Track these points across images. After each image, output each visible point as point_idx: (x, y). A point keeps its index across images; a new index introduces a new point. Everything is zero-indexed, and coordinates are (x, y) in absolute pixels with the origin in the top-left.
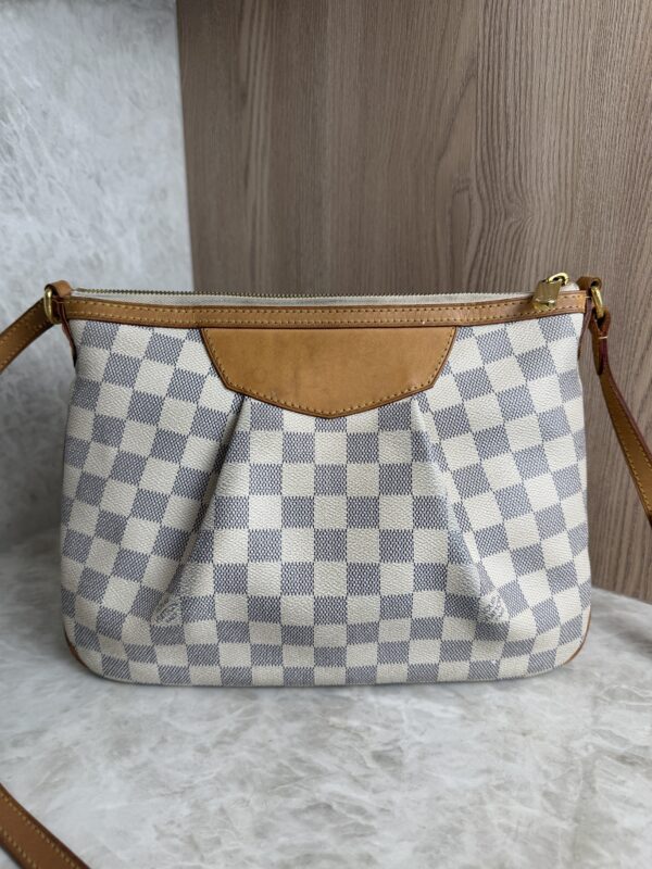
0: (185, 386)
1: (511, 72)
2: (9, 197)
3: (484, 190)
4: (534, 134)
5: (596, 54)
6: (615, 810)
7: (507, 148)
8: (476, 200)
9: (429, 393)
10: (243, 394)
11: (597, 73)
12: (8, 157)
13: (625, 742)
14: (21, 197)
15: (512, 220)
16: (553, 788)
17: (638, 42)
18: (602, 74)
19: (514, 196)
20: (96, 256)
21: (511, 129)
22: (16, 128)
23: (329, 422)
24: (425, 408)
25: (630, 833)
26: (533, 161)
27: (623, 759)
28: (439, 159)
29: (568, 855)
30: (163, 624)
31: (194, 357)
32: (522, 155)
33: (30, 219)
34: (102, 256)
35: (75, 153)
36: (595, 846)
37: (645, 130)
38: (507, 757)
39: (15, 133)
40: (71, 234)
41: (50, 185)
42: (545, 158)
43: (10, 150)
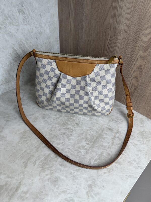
0: (53, 70)
1: (119, 6)
2: (24, 22)
3: (111, 29)
4: (121, 20)
5: (134, 7)
6: (104, 135)
7: (116, 22)
8: (110, 31)
9: (90, 75)
10: (61, 72)
11: (134, 11)
12: (24, 14)
13: (111, 127)
14: (26, 22)
15: (115, 37)
16: (98, 131)
17: (142, 7)
18: (135, 12)
19: (117, 32)
20: (40, 31)
21: (118, 18)
22: (25, 8)
23: (74, 78)
24: (89, 77)
25: (105, 138)
26: (120, 26)
27: (109, 129)
28: (104, 21)
29: (96, 139)
30: (49, 103)
31: (54, 65)
32: (119, 24)
33: (28, 26)
34: (42, 31)
35: (36, 10)
36: (100, 138)
37: (140, 26)
38: (93, 126)
39: (25, 9)
40: (36, 27)
41: (32, 18)
42: (122, 26)
43: (24, 13)
